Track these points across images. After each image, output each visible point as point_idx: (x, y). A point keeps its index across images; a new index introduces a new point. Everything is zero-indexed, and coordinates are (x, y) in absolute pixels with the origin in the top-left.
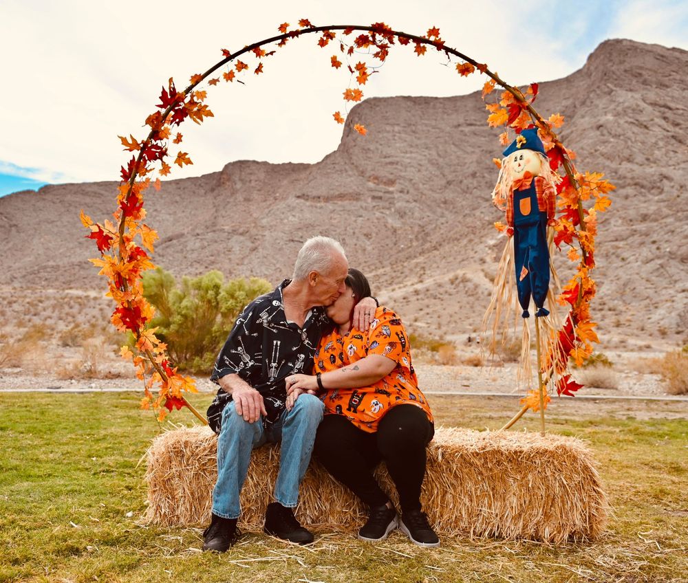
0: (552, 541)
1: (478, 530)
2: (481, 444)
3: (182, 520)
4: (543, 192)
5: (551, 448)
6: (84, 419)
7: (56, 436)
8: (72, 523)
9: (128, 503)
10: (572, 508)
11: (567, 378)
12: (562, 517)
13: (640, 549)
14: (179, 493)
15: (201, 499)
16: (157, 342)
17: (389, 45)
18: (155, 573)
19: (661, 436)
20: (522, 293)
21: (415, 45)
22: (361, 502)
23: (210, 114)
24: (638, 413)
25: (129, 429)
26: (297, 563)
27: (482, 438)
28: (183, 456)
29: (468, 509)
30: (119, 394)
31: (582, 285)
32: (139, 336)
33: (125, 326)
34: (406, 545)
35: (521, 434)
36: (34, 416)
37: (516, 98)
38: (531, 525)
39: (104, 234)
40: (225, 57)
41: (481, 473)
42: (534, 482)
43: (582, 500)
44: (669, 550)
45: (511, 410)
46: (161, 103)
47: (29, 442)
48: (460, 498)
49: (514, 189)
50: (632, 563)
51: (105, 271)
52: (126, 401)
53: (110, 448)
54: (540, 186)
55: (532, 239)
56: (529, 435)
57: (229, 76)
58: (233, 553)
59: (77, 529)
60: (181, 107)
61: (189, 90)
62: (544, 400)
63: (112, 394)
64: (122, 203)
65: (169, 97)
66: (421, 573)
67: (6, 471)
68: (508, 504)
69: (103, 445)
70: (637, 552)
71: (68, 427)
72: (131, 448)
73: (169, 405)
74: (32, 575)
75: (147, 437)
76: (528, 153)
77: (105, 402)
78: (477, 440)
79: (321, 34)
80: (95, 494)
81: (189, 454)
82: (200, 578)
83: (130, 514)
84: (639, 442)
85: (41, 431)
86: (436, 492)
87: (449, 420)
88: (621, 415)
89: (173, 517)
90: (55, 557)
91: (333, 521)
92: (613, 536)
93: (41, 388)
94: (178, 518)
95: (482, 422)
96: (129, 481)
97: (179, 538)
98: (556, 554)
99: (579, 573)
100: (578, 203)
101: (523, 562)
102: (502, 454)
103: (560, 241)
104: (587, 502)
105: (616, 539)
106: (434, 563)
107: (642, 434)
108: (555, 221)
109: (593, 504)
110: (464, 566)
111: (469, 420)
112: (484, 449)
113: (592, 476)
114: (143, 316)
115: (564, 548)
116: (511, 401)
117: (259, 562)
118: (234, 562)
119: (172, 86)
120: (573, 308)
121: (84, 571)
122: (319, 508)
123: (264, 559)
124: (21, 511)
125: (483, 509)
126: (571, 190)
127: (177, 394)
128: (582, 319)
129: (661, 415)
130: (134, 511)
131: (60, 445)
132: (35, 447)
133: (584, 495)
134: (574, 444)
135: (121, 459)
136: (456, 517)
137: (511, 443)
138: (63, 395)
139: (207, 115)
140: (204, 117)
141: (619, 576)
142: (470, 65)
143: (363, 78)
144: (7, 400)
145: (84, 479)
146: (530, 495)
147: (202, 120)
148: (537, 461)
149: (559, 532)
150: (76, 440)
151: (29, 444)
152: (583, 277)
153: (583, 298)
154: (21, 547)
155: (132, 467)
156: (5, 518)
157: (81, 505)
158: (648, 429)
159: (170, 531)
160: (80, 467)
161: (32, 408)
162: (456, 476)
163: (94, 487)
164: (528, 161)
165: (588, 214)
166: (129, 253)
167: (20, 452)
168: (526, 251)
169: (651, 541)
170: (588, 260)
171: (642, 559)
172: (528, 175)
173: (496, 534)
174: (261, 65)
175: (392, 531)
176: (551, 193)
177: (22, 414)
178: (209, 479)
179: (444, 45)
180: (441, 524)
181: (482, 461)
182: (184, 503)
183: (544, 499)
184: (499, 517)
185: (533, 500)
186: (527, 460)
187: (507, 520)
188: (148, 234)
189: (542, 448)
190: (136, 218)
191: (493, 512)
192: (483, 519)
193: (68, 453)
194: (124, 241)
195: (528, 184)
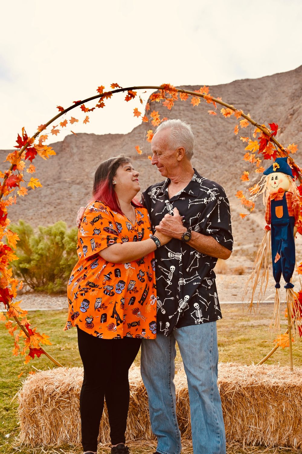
0: (299, 448)
1: (248, 441)
2: (250, 380)
3: (45, 442)
4: (292, 203)
5: (298, 384)
9: (7, 424)
14: (41, 423)
15: (57, 426)
20: (276, 271)
27: (250, 374)
29: (241, 427)
32: (9, 307)
35: (276, 369)
37: (264, 133)
38: (285, 437)
40: (60, 112)
41: (250, 402)
42: (286, 408)
46: (18, 145)
48: (235, 419)
49: (271, 199)
55: (284, 234)
56: (282, 369)
57: (64, 124)
60: (31, 147)
61: (35, 136)
65: (23, 141)
68: (269, 423)
73: (32, 355)
76: (281, 175)
78: (247, 377)
79: (126, 93)
83: (7, 436)
87: (224, 329)
89: (39, 440)
94: (42, 440)
95: (246, 331)
102: (264, 389)
111: (238, 329)
112: (251, 384)
119: (25, 133)
122: (138, 428)
125: (252, 426)
130: (11, 432)
136: (233, 432)
137: (270, 379)
146: (284, 417)
148: (289, 394)
155: (8, 387)
164: (281, 181)
168: (280, 242)
172: (281, 191)
173: (261, 444)
174: (87, 117)
176: (297, 205)
178: (63, 412)
181: (251, 393)
182: (45, 430)
183: (293, 419)
184: (262, 432)
185: (286, 420)
186: (282, 393)
187: (268, 434)
188: (12, 237)
189: (292, 384)
190: (3, 226)
191: (258, 428)
192: (251, 433)
195: (281, 197)
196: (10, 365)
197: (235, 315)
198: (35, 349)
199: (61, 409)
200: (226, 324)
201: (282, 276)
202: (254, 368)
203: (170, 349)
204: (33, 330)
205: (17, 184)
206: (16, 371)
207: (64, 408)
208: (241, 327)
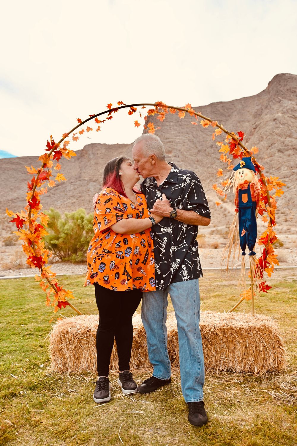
0: (258, 373)
1: (221, 370)
2: (222, 323)
4: (254, 192)
5: (258, 324)
6: (17, 298)
8: (11, 374)
9: (41, 357)
10: (269, 357)
11: (264, 283)
12: (263, 361)
15: (79, 358)
20: (242, 243)
25: (41, 303)
27: (222, 319)
29: (216, 358)
31: (270, 235)
32: (42, 271)
33: (34, 266)
35: (242, 315)
37: (234, 139)
38: (248, 366)
39: (20, 219)
40: (79, 123)
41: (222, 340)
42: (249, 344)
43: (274, 353)
46: (47, 148)
48: (211, 352)
49: (239, 189)
51: (22, 238)
53: (31, 318)
54: (253, 188)
55: (248, 215)
56: (246, 316)
57: (82, 132)
59: (15, 379)
60: (58, 150)
61: (60, 142)
64: (29, 202)
65: (51, 145)
68: (236, 355)
69: (28, 316)
71: (9, 304)
72: (42, 317)
73: (59, 306)
76: (246, 171)
77: (28, 284)
78: (220, 321)
79: (129, 108)
80: (24, 352)
83: (42, 366)
89: (65, 368)
94: (67, 368)
96: (42, 341)
99: (273, 395)
100: (267, 193)
101: (244, 389)
102: (233, 330)
104: (276, 355)
109: (279, 355)
112: (223, 327)
113: (279, 341)
114: (43, 261)
115: (264, 377)
119: (52, 139)
120: (266, 247)
122: (139, 359)
125: (223, 358)
127: (63, 300)
128: (270, 253)
130: (44, 363)
131: (5, 317)
133: (275, 350)
134: (270, 322)
135: (37, 326)
136: (209, 362)
137: (237, 322)
138: (5, 280)
145: (18, 341)
146: (247, 350)
148: (251, 333)
149: (262, 369)
150: (13, 313)
155: (42, 331)
157: (16, 361)
160: (16, 332)
163: (23, 347)
164: (247, 175)
165: (272, 198)
166: (34, 227)
168: (245, 221)
170: (273, 222)
172: (246, 182)
173: (230, 370)
174: (99, 127)
176: (258, 192)
181: (223, 333)
182: (70, 361)
183: (254, 352)
184: (231, 362)
185: (249, 353)
186: (246, 333)
187: (236, 363)
188: (43, 218)
189: (254, 326)
190: (37, 210)
191: (228, 359)
192: (223, 363)
193: (9, 323)
194: (31, 222)
195: (246, 187)
196: (44, 315)
197: (212, 278)
198: (62, 302)
199: (82, 345)
201: (247, 246)
202: (225, 315)
203: (163, 300)
204: (60, 288)
205: (48, 178)
206: (48, 319)
207: (84, 345)
208: (216, 286)
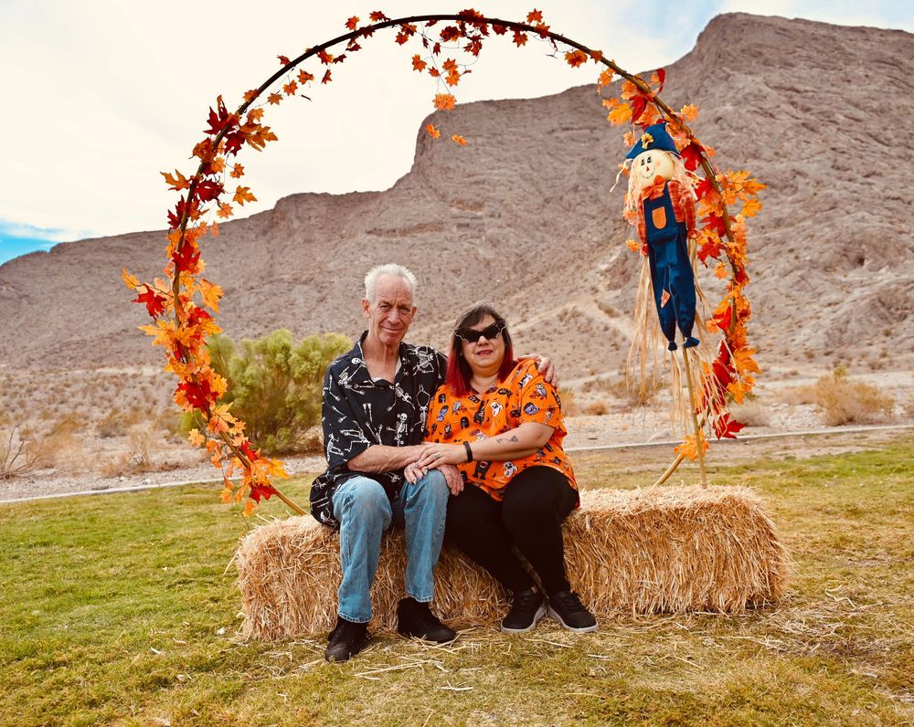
0: (729, 610)
1: (641, 607)
3: (288, 631)
4: (679, 199)
5: (717, 501)
6: (145, 523)
7: (112, 547)
8: (153, 649)
9: (217, 619)
10: (748, 569)
11: (726, 417)
12: (737, 580)
13: (831, 609)
14: (281, 599)
15: (308, 603)
16: (233, 421)
17: (482, 36)
18: (267, 699)
19: (829, 476)
20: (665, 322)
21: (513, 33)
22: (500, 588)
23: (273, 138)
24: (797, 451)
25: (202, 528)
26: (436, 668)
27: (634, 498)
28: (281, 555)
29: (627, 584)
30: (182, 488)
31: (735, 306)
32: (210, 416)
33: (192, 405)
34: (560, 634)
35: (679, 489)
36: (82, 524)
37: (640, 89)
38: (702, 594)
39: (155, 295)
40: (283, 66)
41: (638, 540)
42: (701, 543)
43: (758, 558)
44: (865, 607)
45: (651, 463)
46: (210, 128)
47: (81, 557)
48: (616, 571)
49: (643, 199)
50: (826, 627)
51: (161, 340)
52: (192, 495)
53: (182, 554)
54: (675, 192)
55: (671, 256)
56: (688, 489)
57: (291, 88)
58: (357, 664)
59: (160, 655)
60: (235, 131)
61: (241, 111)
62: (702, 446)
63: (173, 488)
64: (174, 255)
65: (219, 120)
66: (584, 664)
67: (60, 594)
68: (673, 573)
69: (174, 551)
70: (829, 613)
71: (126, 534)
72: (209, 552)
73: (255, 496)
74: (116, 717)
75: (225, 537)
76: (657, 154)
77: (166, 500)
78: (629, 501)
79: (398, 28)
80: (175, 612)
81: (289, 551)
82: (323, 699)
83: (221, 631)
84: (805, 485)
85: (94, 542)
86: (587, 567)
88: (778, 456)
89: (277, 628)
90: (140, 693)
91: (468, 613)
92: (797, 597)
93: (84, 489)
94: (283, 629)
95: (619, 480)
96: (212, 591)
97: (287, 653)
98: (736, 626)
99: (767, 644)
100: (722, 209)
101: (700, 638)
102: (661, 515)
103: (706, 256)
104: (765, 560)
105: (801, 600)
106: (597, 650)
107: (807, 475)
108: (696, 232)
109: (772, 562)
110: (633, 650)
111: (604, 478)
112: (638, 510)
113: (768, 528)
114: (213, 390)
115: (743, 617)
116: (649, 451)
117: (389, 672)
118: (359, 675)
119: (222, 106)
120: (727, 335)
121: (179, 706)
123: (395, 668)
124: (87, 642)
125: (645, 581)
126: (713, 194)
127: (263, 480)
128: (738, 347)
129: (824, 451)
130: (226, 626)
131: (120, 556)
132: (89, 562)
133: (760, 552)
134: (743, 493)
135: (199, 566)
136: (613, 594)
137: (669, 500)
138: (111, 495)
139: (269, 140)
140: (266, 142)
141: (813, 643)
142: (582, 53)
143: (454, 79)
144: (46, 509)
145: (158, 595)
146: (698, 559)
147: (264, 145)
148: (702, 518)
149: (736, 599)
150: (139, 548)
151: (82, 560)
152: (736, 296)
153: (737, 321)
154: (96, 685)
155: (213, 574)
156: (70, 651)
157: (159, 626)
158: (812, 469)
159: (274, 646)
160: (150, 580)
161: (77, 515)
162: (609, 546)
163: (171, 602)
164: (658, 164)
165: (735, 221)
166: (188, 315)
167: (73, 570)
168: (665, 270)
169: (842, 598)
170: (740, 277)
171: (835, 621)
172: (658, 181)
173: (663, 609)
174: (328, 73)
175: (540, 620)
176: (688, 199)
177: (66, 524)
178: (316, 578)
179: (549, 30)
180: (597, 604)
181: (638, 525)
182: (288, 611)
183: (714, 561)
184: (664, 589)
185: (702, 564)
186: (691, 518)
187: (674, 592)
188: (209, 291)
189: (707, 502)
190: (192, 273)
191: (657, 583)
192: (645, 593)
193: (132, 565)
194: (180, 302)
195: (660, 191)
196: (211, 547)
198: (261, 486)
200: (583, 474)
205: (215, 195)
